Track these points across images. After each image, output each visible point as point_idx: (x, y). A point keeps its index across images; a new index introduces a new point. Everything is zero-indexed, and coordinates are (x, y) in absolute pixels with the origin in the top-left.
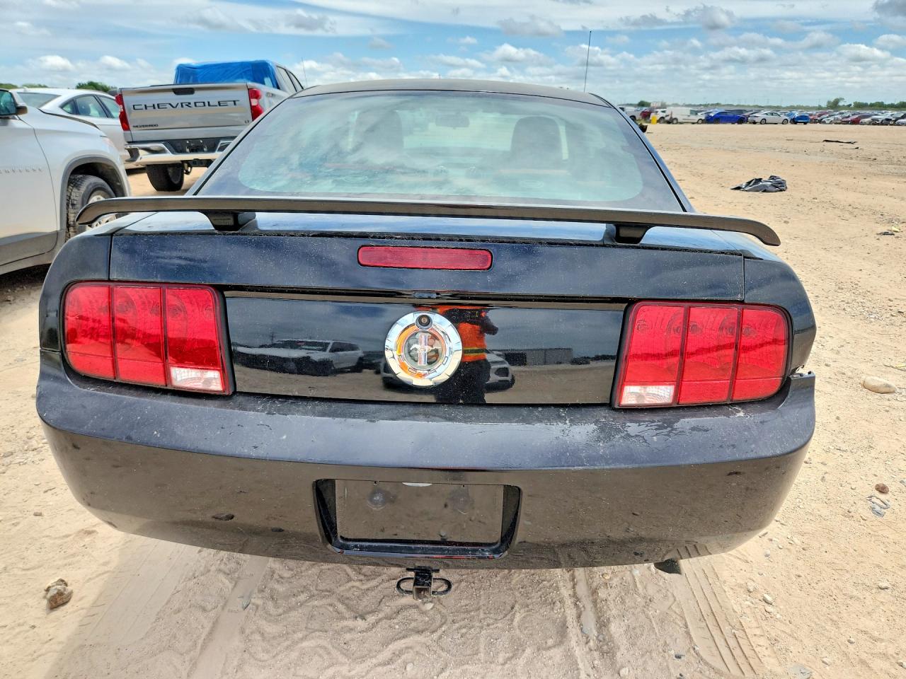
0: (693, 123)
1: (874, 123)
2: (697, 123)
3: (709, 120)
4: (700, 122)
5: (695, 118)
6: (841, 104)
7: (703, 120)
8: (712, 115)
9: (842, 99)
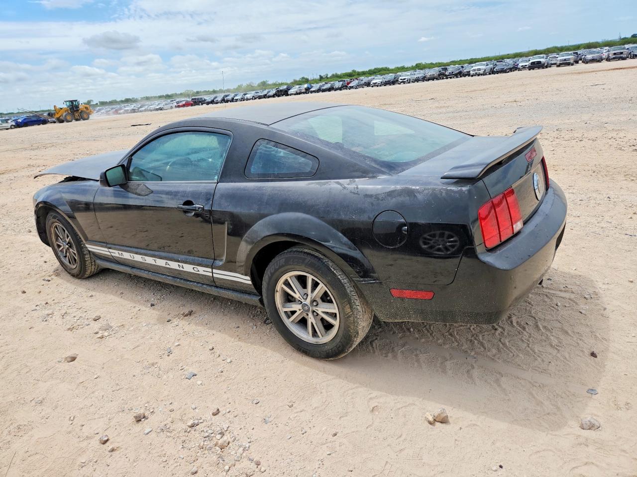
0: (7, 129)
1: (126, 112)
2: (11, 128)
3: (18, 125)
4: (13, 127)
5: (8, 125)
6: (92, 103)
7: (14, 126)
8: (20, 121)
9: (92, 100)
